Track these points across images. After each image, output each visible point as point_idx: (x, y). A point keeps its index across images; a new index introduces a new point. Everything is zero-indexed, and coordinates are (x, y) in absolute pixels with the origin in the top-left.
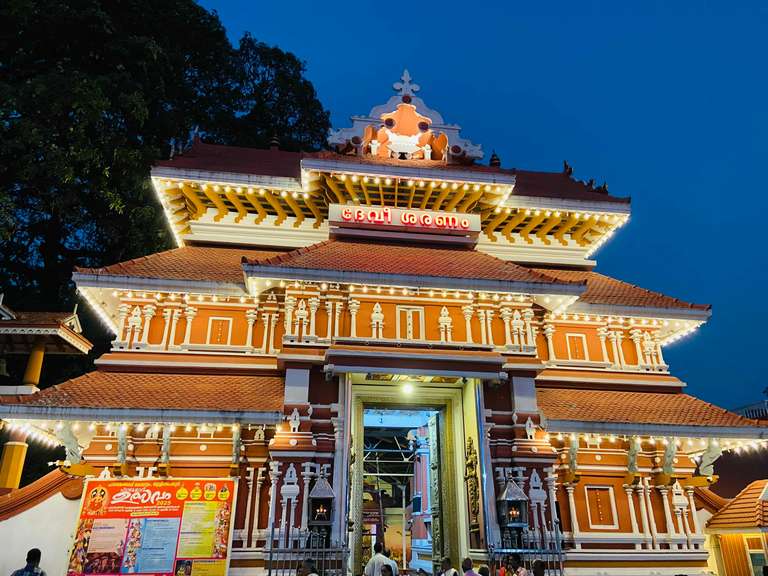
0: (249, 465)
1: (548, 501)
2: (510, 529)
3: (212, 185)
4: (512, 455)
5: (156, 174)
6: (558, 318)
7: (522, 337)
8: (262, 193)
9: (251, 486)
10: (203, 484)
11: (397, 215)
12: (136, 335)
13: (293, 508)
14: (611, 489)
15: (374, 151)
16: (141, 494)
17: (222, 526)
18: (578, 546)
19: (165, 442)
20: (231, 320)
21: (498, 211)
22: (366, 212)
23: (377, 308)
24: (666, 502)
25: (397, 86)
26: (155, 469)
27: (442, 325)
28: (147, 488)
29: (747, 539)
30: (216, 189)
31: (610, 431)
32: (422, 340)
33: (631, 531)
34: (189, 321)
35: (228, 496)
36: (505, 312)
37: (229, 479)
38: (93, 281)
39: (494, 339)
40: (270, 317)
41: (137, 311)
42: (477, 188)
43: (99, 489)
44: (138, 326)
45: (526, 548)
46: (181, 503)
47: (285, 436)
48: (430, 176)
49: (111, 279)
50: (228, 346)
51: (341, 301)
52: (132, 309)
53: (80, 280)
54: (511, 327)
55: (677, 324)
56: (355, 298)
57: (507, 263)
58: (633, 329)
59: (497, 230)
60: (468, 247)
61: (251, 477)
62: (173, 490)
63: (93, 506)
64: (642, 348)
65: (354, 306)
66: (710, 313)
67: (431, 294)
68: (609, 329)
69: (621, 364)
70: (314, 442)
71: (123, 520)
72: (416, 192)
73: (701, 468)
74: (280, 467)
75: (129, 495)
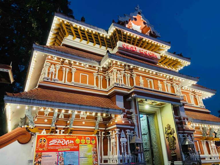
4: (184, 130)
5: (57, 16)
7: (179, 93)
11: (138, 49)
12: (53, 75)
13: (125, 147)
16: (61, 141)
17: (95, 154)
20: (88, 75)
22: (130, 46)
23: (141, 78)
24: (210, 145)
25: (136, 8)
26: (64, 131)
27: (159, 86)
28: (64, 139)
33: (204, 154)
34: (73, 73)
35: (95, 142)
36: (174, 85)
37: (94, 135)
39: (172, 92)
40: (100, 76)
41: (53, 66)
42: (161, 45)
43: (43, 138)
44: (54, 72)
46: (78, 145)
50: (87, 84)
51: (130, 73)
52: (51, 65)
54: (176, 89)
55: (207, 94)
56: (135, 73)
58: (196, 95)
61: (100, 135)
62: (74, 140)
63: (41, 146)
64: (199, 100)
65: (134, 76)
66: (216, 92)
70: (130, 123)
71: (55, 152)
73: (216, 135)
74: (119, 131)
75: (56, 141)
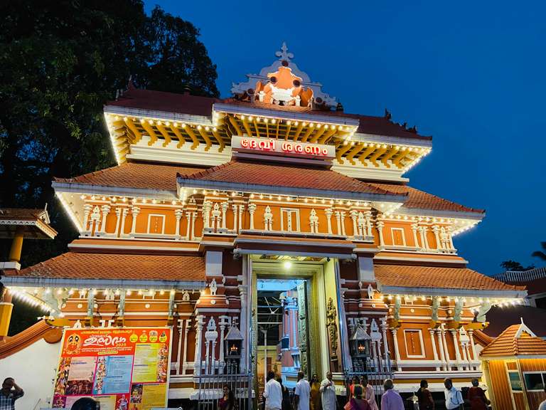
0: (179, 317)
1: (382, 340)
2: (358, 359)
3: (147, 120)
4: (359, 309)
5: (107, 111)
6: (387, 217)
7: (365, 230)
8: (184, 126)
9: (181, 333)
10: (148, 331)
11: (279, 145)
12: (97, 226)
13: (214, 347)
14: (420, 331)
15: (261, 99)
16: (105, 339)
17: (163, 360)
18: (400, 369)
19: (122, 302)
20: (164, 216)
21: (346, 143)
22: (257, 142)
23: (268, 209)
24: (455, 340)
25: (278, 54)
26: (113, 321)
27: (312, 222)
28: (109, 335)
29: (507, 364)
30: (151, 123)
31: (422, 293)
32: (298, 232)
33: (434, 359)
34: (135, 216)
35: (166, 339)
36: (354, 213)
37: (167, 327)
38: (67, 188)
39: (345, 231)
40: (191, 214)
41: (97, 209)
42: (333, 128)
43: (74, 335)
44: (98, 220)
45: (369, 371)
46: (133, 345)
47: (207, 297)
48: (302, 118)
49: (80, 186)
50: (163, 234)
51: (243, 204)
52: (93, 208)
53: (57, 187)
54: (357, 223)
55: (463, 222)
56: (253, 202)
57: (354, 179)
58: (434, 225)
59: (344, 156)
60: (326, 168)
61: (181, 326)
63: (71, 348)
64: (440, 238)
65: (252, 208)
66: (484, 215)
67: (306, 200)
68: (419, 225)
69: (426, 249)
70: (227, 302)
71: (93, 357)
72: (292, 129)
73: (477, 317)
74: (203, 319)
75: (96, 339)
